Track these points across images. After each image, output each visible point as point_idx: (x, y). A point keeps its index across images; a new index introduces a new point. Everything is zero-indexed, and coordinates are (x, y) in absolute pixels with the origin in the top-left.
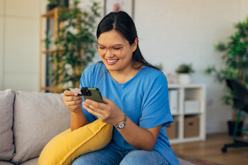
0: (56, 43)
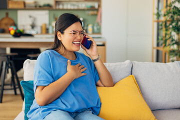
0: (165, 15)
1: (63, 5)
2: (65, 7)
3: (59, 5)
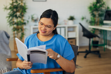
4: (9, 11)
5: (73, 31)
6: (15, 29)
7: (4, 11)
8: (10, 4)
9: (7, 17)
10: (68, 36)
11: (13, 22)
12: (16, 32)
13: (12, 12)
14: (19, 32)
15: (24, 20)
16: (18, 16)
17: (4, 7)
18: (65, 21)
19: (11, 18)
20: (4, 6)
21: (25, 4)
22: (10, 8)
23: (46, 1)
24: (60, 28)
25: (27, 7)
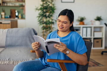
1: (7, 4)
2: (8, 5)
3: (4, 3)
4: (40, 11)
5: (100, 31)
6: (44, 28)
7: (36, 11)
8: (41, 5)
9: (37, 17)
10: (94, 36)
11: (43, 21)
12: (45, 30)
13: (42, 12)
14: (48, 31)
15: (52, 20)
16: (47, 16)
17: (35, 8)
18: (91, 21)
19: (41, 18)
20: (36, 6)
21: (54, 5)
22: (41, 9)
23: (74, 2)
24: (87, 27)
25: (55, 8)
